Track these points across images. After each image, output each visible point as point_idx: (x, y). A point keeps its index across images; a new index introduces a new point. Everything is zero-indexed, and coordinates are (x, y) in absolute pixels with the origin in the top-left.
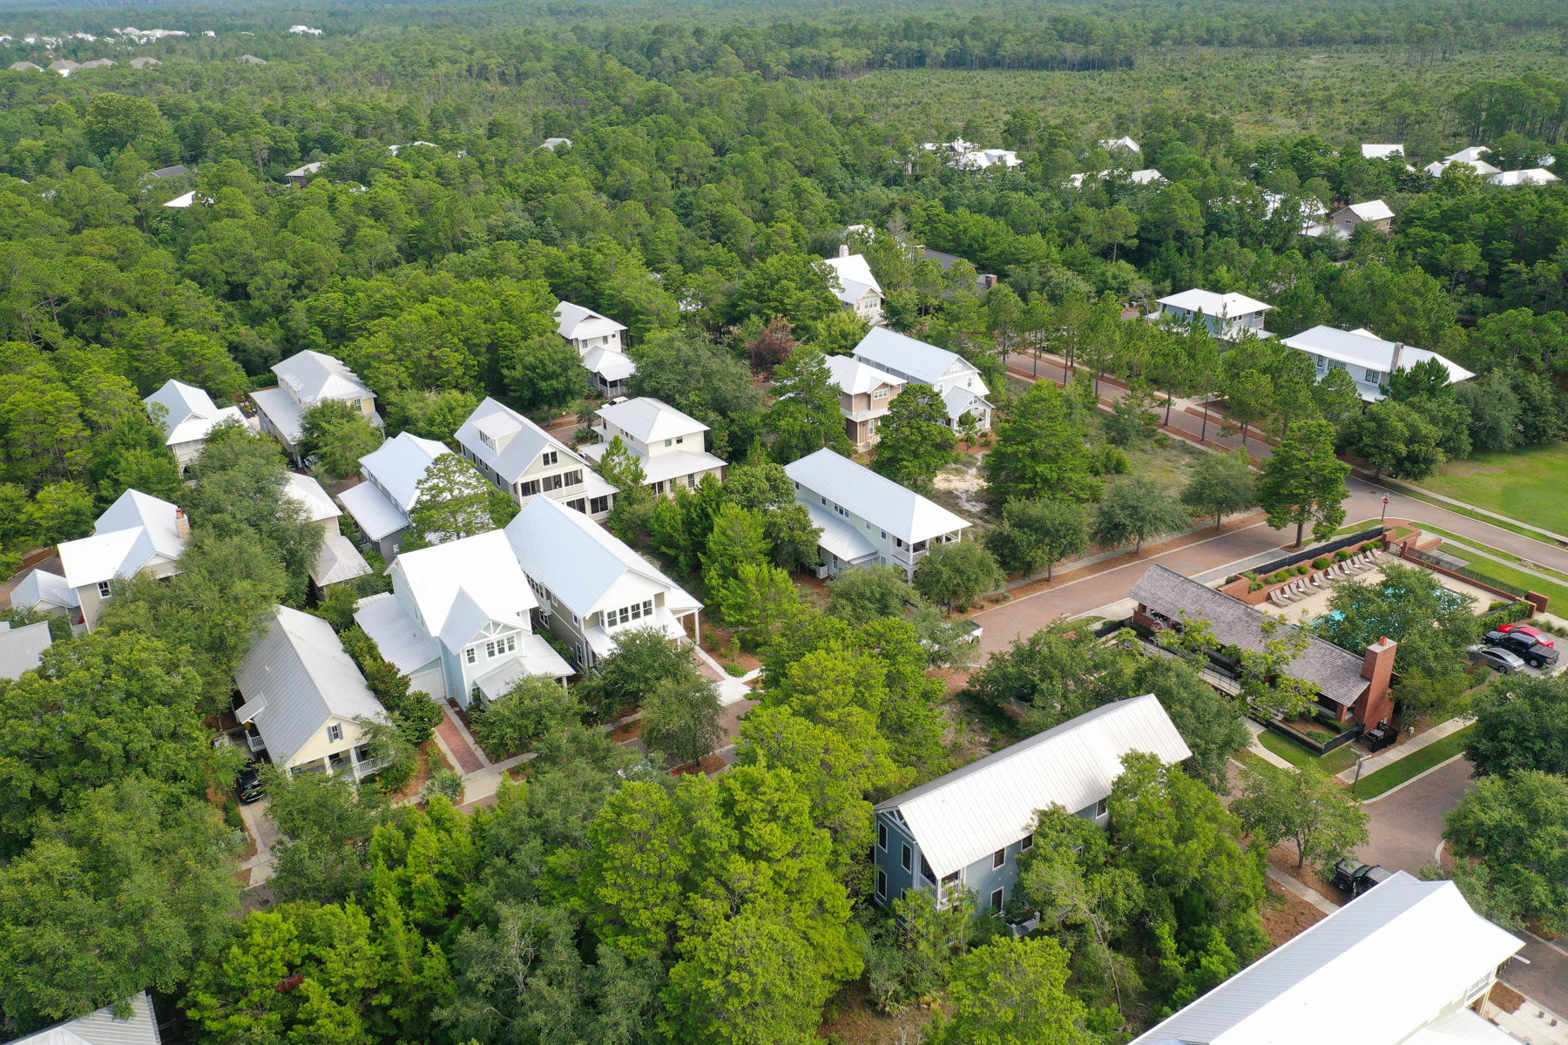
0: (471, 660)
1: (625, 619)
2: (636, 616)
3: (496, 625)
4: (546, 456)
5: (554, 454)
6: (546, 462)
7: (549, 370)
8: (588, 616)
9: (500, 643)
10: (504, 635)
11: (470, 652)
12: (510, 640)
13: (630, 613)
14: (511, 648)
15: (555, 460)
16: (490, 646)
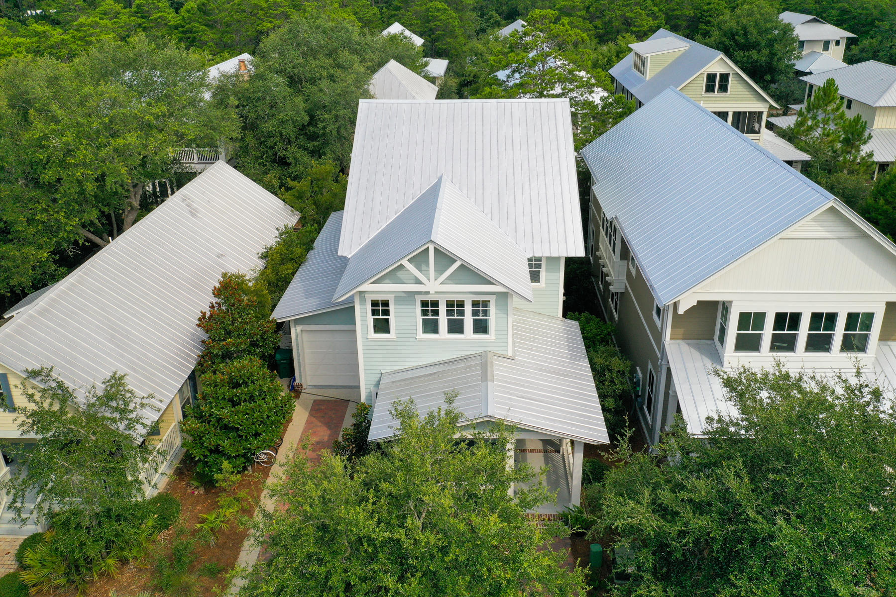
0: (382, 326)
1: (784, 343)
2: (818, 343)
3: (444, 258)
4: (711, 78)
5: (724, 78)
6: (710, 88)
7: (752, 39)
8: (686, 303)
9: (454, 307)
10: (466, 291)
11: (380, 308)
12: (480, 307)
13: (803, 332)
14: (481, 327)
15: (724, 88)
16: (430, 307)
